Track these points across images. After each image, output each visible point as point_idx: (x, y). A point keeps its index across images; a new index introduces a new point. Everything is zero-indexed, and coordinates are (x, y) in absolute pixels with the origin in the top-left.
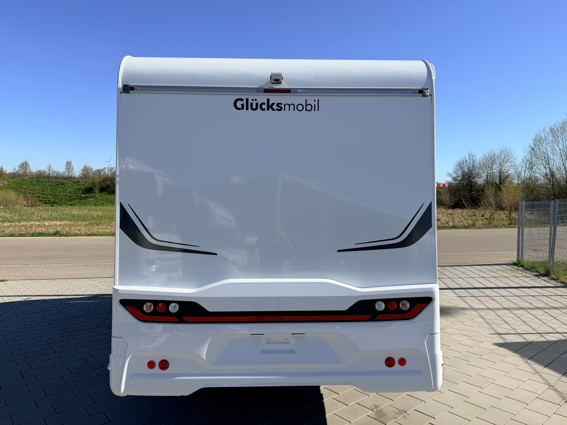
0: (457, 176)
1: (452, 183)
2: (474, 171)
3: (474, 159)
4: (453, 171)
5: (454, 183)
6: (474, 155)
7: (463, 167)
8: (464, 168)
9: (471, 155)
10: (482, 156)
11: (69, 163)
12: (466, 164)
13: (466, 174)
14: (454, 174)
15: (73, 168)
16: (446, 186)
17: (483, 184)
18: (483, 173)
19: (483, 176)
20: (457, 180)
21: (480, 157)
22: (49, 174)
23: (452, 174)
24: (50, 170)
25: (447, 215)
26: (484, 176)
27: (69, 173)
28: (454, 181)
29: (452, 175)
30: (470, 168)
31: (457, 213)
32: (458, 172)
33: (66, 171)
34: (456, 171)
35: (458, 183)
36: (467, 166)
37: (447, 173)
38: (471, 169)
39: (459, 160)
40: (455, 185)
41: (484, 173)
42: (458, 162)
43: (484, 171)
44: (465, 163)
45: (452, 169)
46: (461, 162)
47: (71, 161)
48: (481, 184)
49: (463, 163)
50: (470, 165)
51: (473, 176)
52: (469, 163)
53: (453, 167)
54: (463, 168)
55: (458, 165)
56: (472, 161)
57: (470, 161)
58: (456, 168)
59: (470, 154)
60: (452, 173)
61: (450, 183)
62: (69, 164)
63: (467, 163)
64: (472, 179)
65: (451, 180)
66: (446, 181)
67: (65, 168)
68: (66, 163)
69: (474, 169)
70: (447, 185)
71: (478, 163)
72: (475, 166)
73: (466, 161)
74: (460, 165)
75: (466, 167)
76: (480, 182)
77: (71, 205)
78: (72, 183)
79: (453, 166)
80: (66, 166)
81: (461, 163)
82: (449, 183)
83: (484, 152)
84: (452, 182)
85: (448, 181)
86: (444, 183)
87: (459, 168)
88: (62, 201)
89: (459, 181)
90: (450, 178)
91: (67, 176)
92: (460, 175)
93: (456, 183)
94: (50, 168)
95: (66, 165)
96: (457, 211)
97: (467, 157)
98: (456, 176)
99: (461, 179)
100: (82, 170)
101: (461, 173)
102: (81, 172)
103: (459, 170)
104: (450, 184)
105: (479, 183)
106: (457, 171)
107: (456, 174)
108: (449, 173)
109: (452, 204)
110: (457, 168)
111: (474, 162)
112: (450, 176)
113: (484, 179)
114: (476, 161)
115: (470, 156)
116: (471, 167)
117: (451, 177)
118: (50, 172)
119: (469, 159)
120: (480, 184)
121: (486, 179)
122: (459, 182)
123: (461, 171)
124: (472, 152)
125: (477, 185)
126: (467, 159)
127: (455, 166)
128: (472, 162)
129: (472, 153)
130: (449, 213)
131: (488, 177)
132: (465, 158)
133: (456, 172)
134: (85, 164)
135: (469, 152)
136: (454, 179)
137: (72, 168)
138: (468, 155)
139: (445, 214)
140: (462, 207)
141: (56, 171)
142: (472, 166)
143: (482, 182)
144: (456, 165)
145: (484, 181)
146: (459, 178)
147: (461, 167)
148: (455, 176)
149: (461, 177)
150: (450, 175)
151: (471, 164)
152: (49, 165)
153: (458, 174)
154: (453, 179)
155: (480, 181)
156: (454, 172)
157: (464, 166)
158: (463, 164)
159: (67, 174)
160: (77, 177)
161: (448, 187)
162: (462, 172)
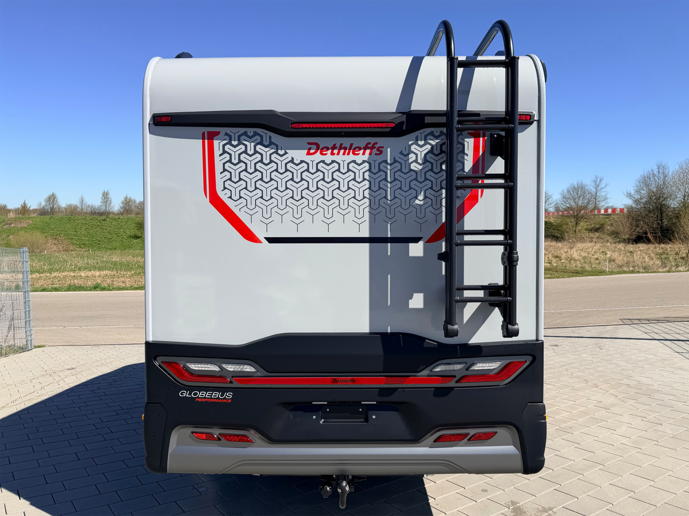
0: (641, 198)
1: (633, 208)
2: (665, 189)
3: (665, 172)
4: (634, 190)
5: (637, 207)
6: (665, 166)
7: (649, 184)
8: (651, 186)
9: (661, 167)
10: (677, 167)
11: (106, 194)
12: (654, 180)
13: (653, 194)
14: (636, 194)
15: (111, 200)
16: (625, 212)
17: (678, 208)
18: (678, 192)
19: (678, 196)
20: (640, 202)
21: (674, 169)
22: (82, 209)
23: (633, 194)
24: (82, 204)
25: (626, 254)
26: (680, 196)
27: (106, 207)
28: (636, 204)
29: (633, 196)
30: (659, 186)
31: (639, 250)
32: (642, 192)
33: (102, 204)
34: (639, 189)
35: (641, 207)
36: (655, 182)
37: (626, 193)
38: (662, 187)
39: (643, 174)
40: (638, 210)
41: (680, 193)
42: (642, 176)
43: (680, 190)
44: (652, 178)
45: (633, 187)
46: (646, 176)
47: (108, 191)
48: (676, 208)
49: (649, 178)
50: (659, 181)
51: (664, 196)
52: (658, 178)
53: (635, 184)
54: (648, 186)
55: (642, 181)
56: (663, 175)
57: (660, 175)
58: (639, 186)
59: (660, 165)
60: (632, 192)
61: (630, 207)
62: (105, 196)
63: (656, 177)
64: (662, 202)
65: (632, 203)
66: (624, 205)
67: (101, 200)
68: (102, 194)
69: (666, 186)
70: (627, 210)
71: (671, 177)
72: (666, 182)
73: (654, 175)
74: (645, 181)
75: (654, 184)
76: (674, 205)
77: (111, 249)
78: (111, 221)
79: (635, 182)
80: (102, 199)
81: (646, 178)
82: (628, 208)
83: (681, 162)
84: (633, 205)
85: (627, 205)
86: (622, 207)
87: (644, 185)
88: (99, 244)
89: (644, 204)
90: (631, 200)
91: (104, 210)
92: (644, 196)
93: (639, 208)
94: (82, 201)
95: (102, 197)
96: (639, 247)
97: (655, 169)
98: (639, 197)
99: (646, 201)
100: (123, 203)
101: (647, 193)
102: (122, 205)
103: (643, 188)
104: (631, 210)
105: (672, 206)
106: (641, 189)
107: (638, 194)
108: (629, 193)
109: (634, 237)
110: (641, 186)
111: (665, 177)
112: (630, 198)
113: (679, 201)
114: (668, 175)
115: (659, 168)
116: (661, 184)
117: (632, 198)
118: (83, 207)
119: (658, 173)
120: (674, 208)
121: (683, 200)
122: (643, 206)
123: (646, 190)
124: (662, 161)
125: (669, 210)
126: (656, 172)
127: (637, 183)
128: (662, 177)
129: (662, 164)
130: (628, 250)
131: (685, 198)
132: (653, 171)
133: (639, 191)
134: (127, 195)
135: (658, 163)
136: (637, 201)
137: (109, 200)
138: (656, 167)
139: (622, 252)
140: (648, 241)
141: (91, 205)
142: (662, 182)
143: (677, 205)
144: (640, 181)
145: (679, 204)
146: (644, 200)
147: (647, 184)
148: (637, 197)
149: (646, 199)
150: (629, 195)
151: (661, 180)
152: (82, 197)
153: (642, 195)
154: (635, 202)
155: (674, 203)
156: (637, 192)
157: (651, 182)
158: (649, 180)
159: (103, 208)
160: (117, 213)
161: (627, 213)
162: (648, 191)
